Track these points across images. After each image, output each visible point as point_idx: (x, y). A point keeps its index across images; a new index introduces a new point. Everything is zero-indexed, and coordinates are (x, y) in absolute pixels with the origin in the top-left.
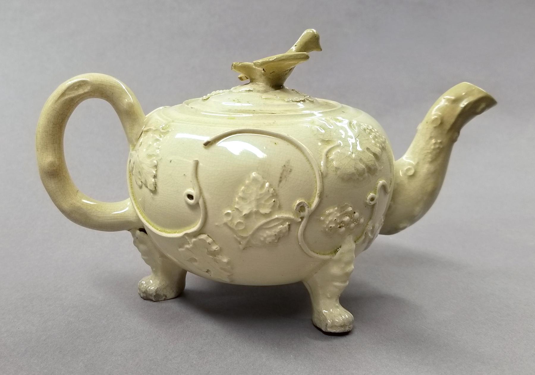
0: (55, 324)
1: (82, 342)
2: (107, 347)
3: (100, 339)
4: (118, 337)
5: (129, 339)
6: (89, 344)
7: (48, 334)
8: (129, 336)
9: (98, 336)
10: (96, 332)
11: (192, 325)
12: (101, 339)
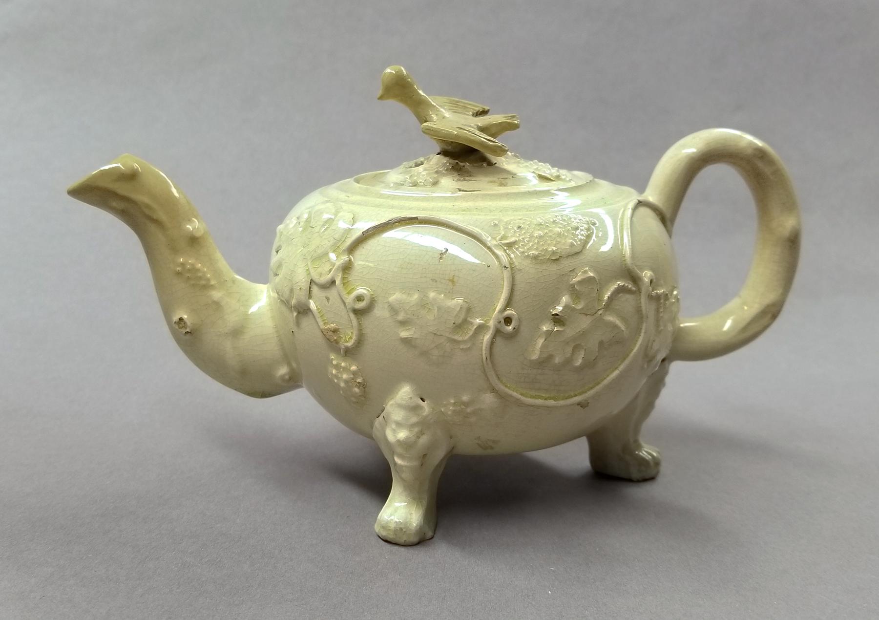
0: (159, 568)
1: (208, 602)
2: (251, 613)
3: (239, 598)
4: (272, 596)
5: (291, 602)
6: (221, 607)
7: (148, 584)
8: (291, 597)
9: (235, 594)
10: (233, 586)
11: (402, 581)
12: (241, 599)
